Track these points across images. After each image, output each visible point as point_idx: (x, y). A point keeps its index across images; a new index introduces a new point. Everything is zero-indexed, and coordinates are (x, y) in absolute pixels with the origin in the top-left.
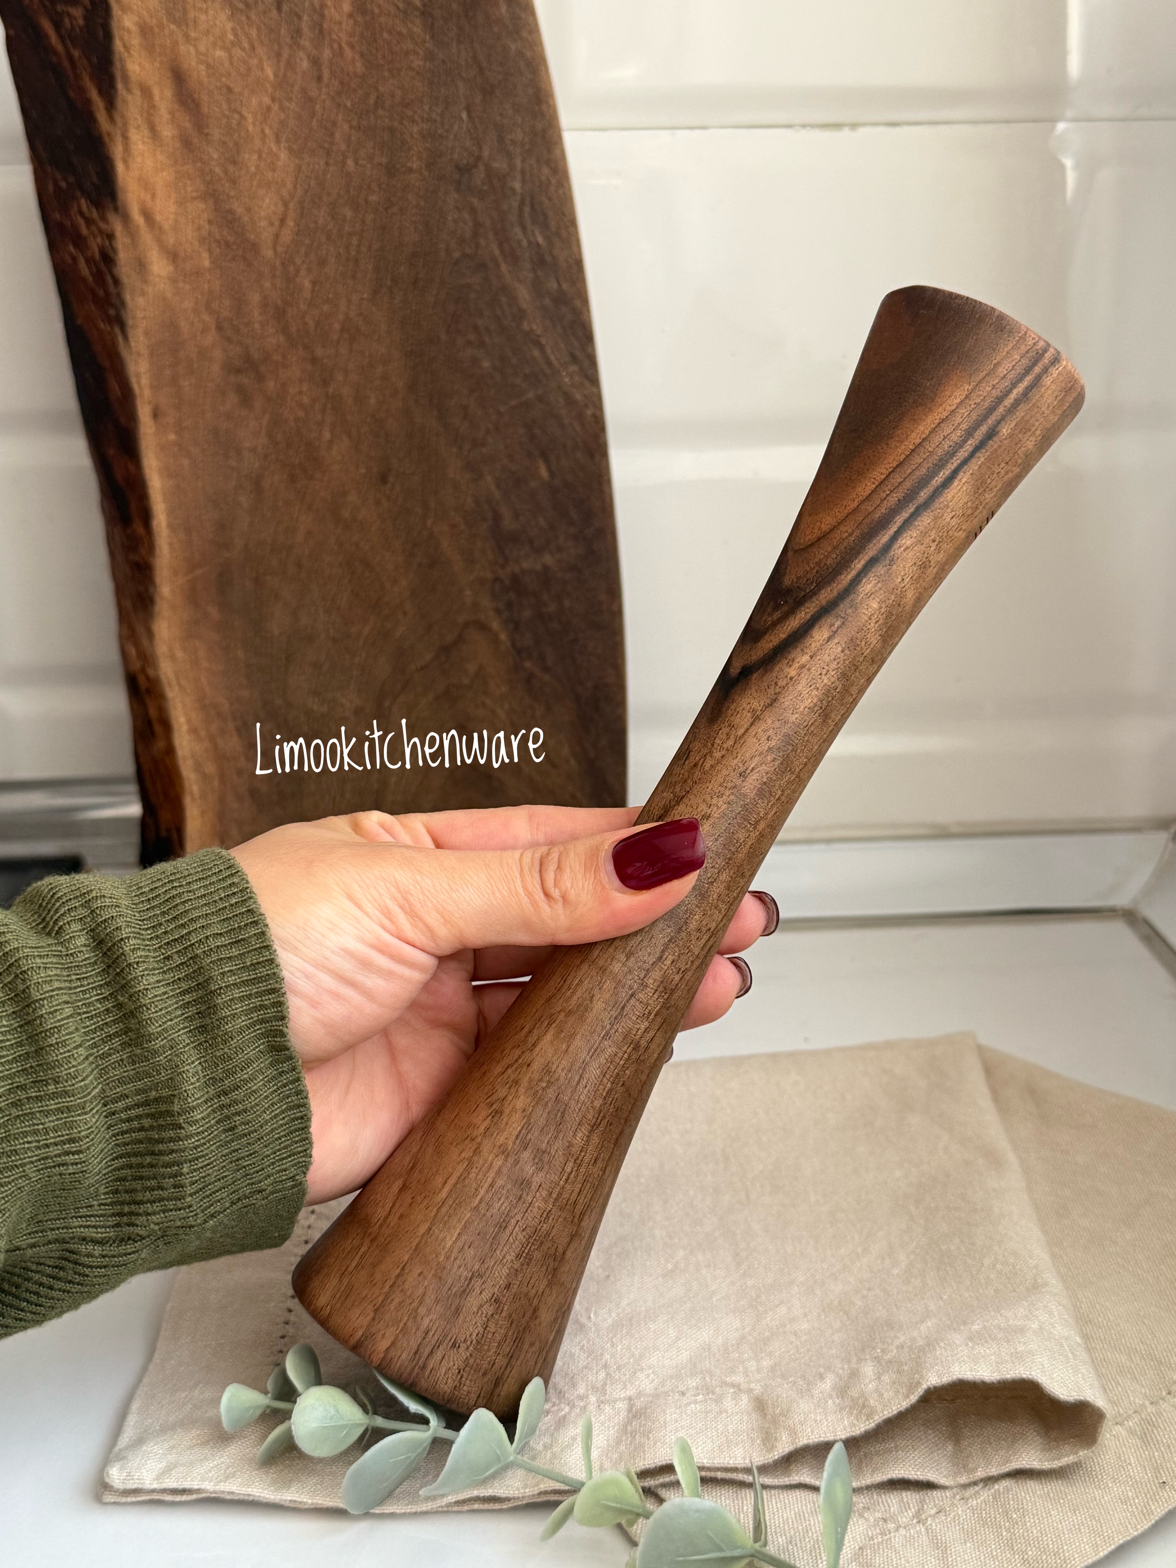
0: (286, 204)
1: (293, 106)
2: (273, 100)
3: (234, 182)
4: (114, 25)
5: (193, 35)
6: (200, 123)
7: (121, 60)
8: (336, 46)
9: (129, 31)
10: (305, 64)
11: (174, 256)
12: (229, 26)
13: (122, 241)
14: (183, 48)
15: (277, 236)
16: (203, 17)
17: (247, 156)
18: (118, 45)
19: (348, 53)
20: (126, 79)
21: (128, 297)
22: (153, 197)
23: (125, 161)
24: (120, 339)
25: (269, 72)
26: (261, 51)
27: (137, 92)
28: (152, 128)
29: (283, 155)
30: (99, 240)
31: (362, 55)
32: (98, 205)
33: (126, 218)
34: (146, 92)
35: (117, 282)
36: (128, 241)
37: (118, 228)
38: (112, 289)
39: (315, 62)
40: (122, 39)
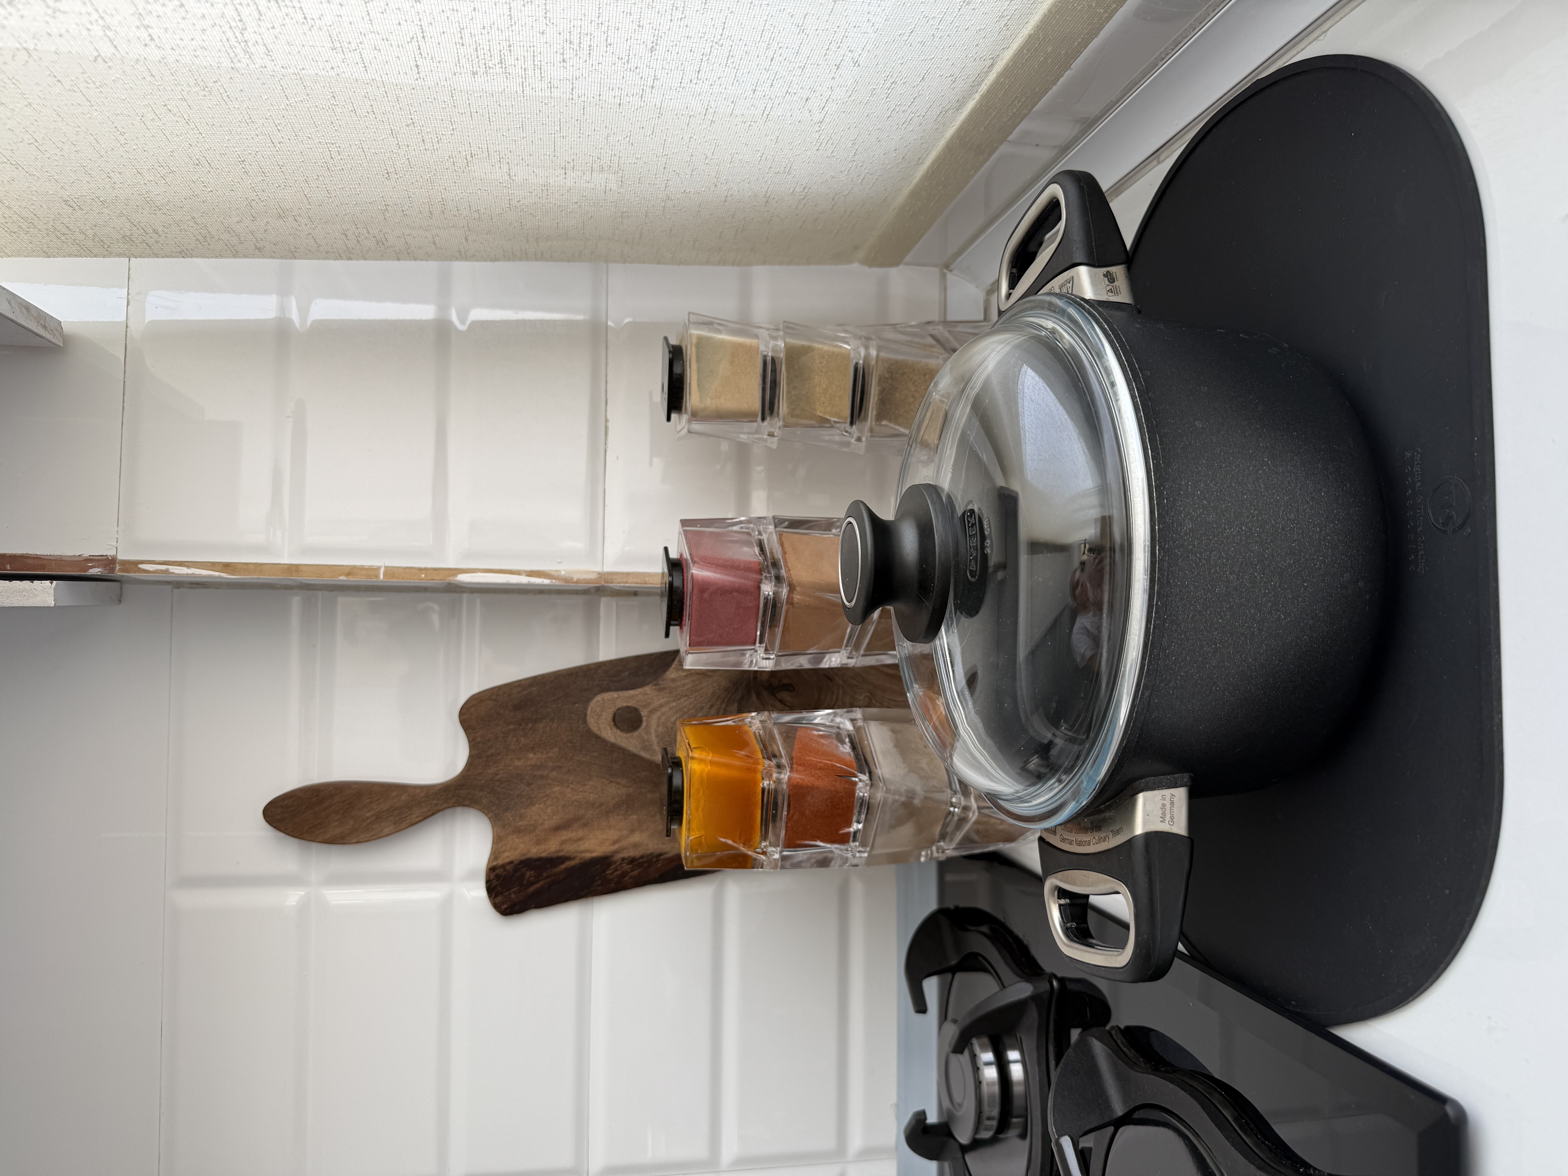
0: (611, 782)
1: (571, 778)
2: (568, 787)
3: (601, 804)
4: (535, 856)
5: (541, 822)
6: (577, 819)
7: (550, 854)
8: (547, 760)
9: (538, 850)
10: (554, 773)
11: (632, 831)
12: (537, 806)
13: (625, 854)
14: (546, 826)
15: (624, 786)
16: (534, 817)
17: (591, 799)
18: (544, 855)
19: (551, 754)
20: (558, 851)
21: (649, 852)
22: (607, 840)
23: (592, 852)
24: (666, 856)
25: (557, 789)
26: (548, 792)
27: (564, 846)
28: (579, 839)
29: (591, 783)
30: (624, 865)
31: (551, 749)
32: (609, 865)
33: (616, 852)
34: (563, 842)
35: (642, 857)
36: (626, 851)
37: (621, 855)
38: (645, 859)
39: (553, 769)
40: (541, 853)
